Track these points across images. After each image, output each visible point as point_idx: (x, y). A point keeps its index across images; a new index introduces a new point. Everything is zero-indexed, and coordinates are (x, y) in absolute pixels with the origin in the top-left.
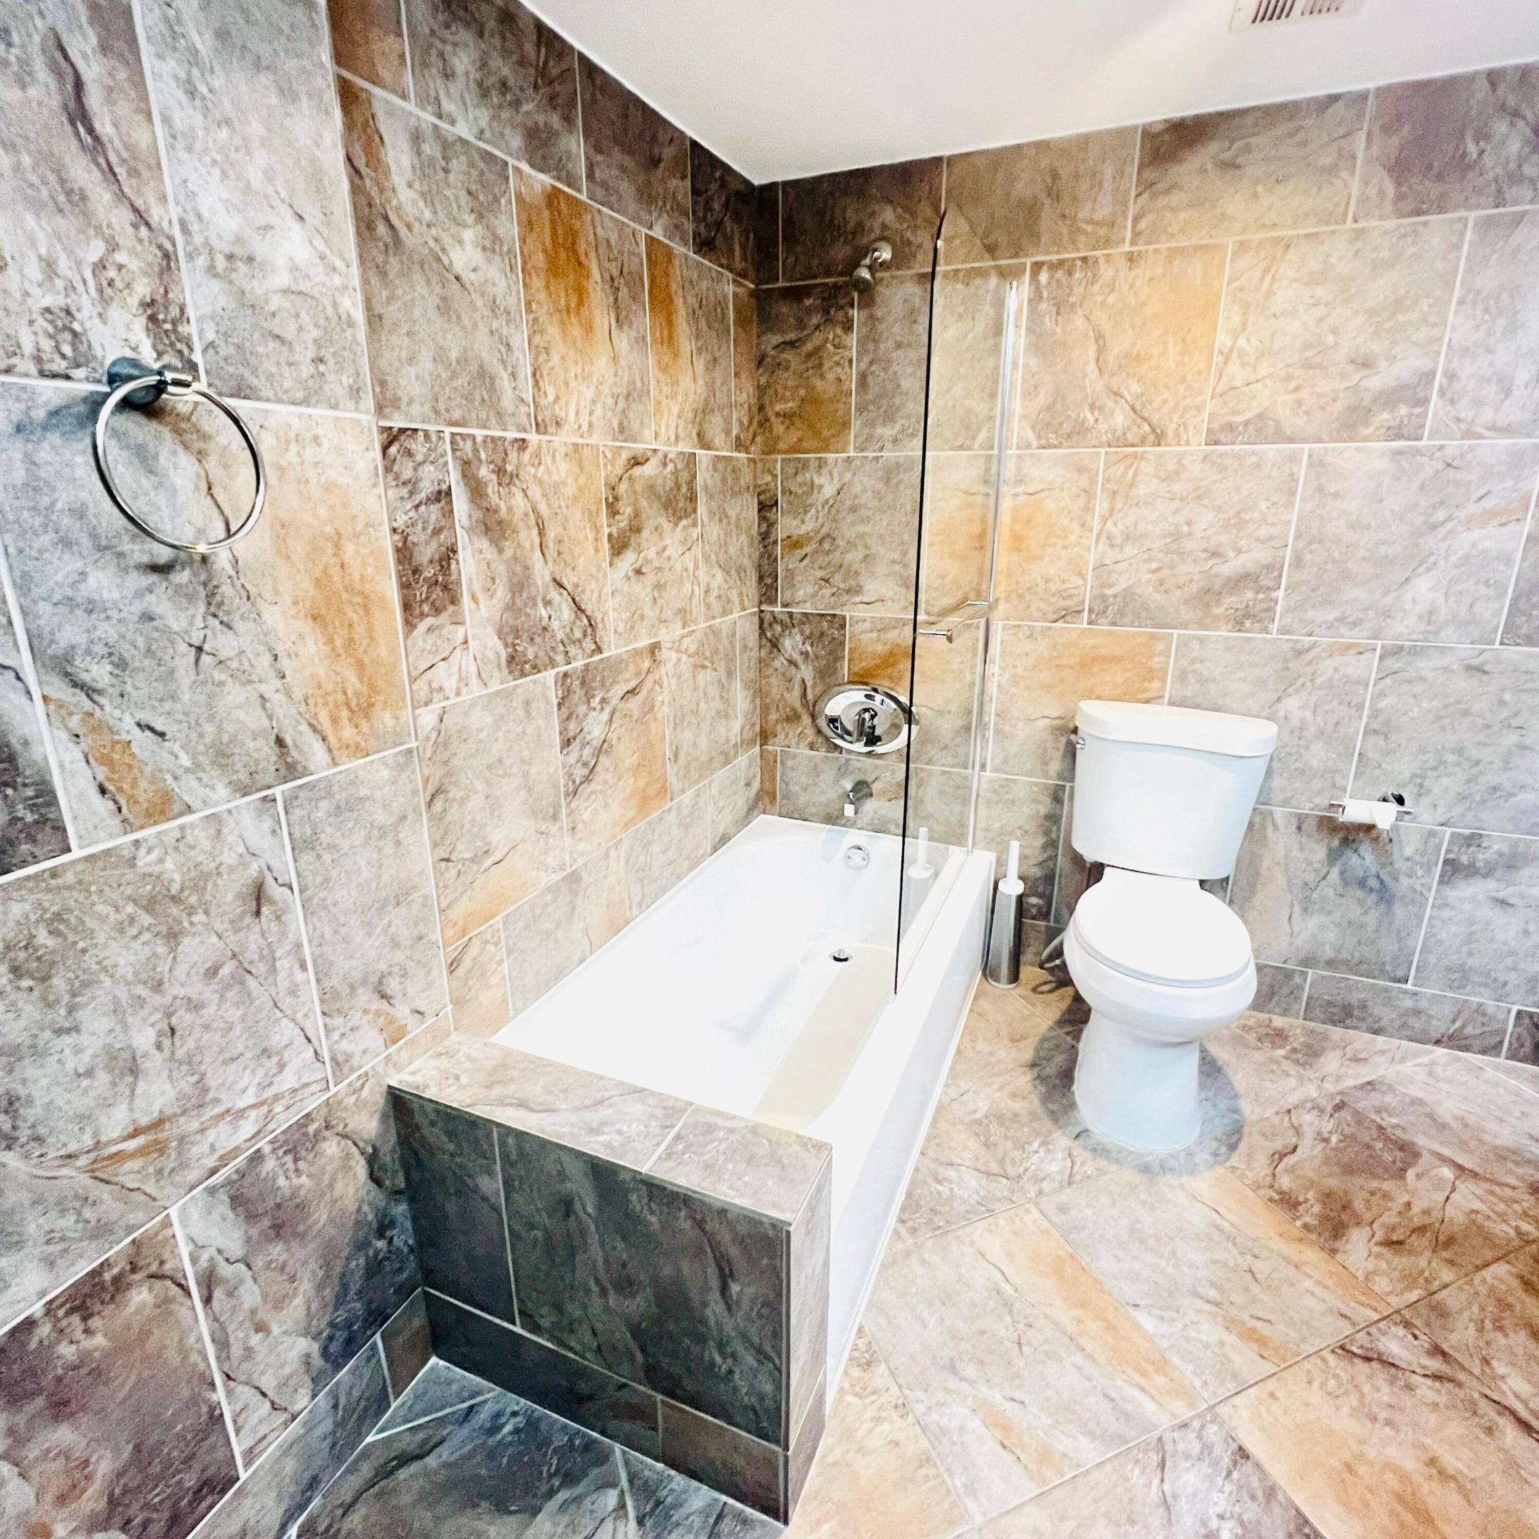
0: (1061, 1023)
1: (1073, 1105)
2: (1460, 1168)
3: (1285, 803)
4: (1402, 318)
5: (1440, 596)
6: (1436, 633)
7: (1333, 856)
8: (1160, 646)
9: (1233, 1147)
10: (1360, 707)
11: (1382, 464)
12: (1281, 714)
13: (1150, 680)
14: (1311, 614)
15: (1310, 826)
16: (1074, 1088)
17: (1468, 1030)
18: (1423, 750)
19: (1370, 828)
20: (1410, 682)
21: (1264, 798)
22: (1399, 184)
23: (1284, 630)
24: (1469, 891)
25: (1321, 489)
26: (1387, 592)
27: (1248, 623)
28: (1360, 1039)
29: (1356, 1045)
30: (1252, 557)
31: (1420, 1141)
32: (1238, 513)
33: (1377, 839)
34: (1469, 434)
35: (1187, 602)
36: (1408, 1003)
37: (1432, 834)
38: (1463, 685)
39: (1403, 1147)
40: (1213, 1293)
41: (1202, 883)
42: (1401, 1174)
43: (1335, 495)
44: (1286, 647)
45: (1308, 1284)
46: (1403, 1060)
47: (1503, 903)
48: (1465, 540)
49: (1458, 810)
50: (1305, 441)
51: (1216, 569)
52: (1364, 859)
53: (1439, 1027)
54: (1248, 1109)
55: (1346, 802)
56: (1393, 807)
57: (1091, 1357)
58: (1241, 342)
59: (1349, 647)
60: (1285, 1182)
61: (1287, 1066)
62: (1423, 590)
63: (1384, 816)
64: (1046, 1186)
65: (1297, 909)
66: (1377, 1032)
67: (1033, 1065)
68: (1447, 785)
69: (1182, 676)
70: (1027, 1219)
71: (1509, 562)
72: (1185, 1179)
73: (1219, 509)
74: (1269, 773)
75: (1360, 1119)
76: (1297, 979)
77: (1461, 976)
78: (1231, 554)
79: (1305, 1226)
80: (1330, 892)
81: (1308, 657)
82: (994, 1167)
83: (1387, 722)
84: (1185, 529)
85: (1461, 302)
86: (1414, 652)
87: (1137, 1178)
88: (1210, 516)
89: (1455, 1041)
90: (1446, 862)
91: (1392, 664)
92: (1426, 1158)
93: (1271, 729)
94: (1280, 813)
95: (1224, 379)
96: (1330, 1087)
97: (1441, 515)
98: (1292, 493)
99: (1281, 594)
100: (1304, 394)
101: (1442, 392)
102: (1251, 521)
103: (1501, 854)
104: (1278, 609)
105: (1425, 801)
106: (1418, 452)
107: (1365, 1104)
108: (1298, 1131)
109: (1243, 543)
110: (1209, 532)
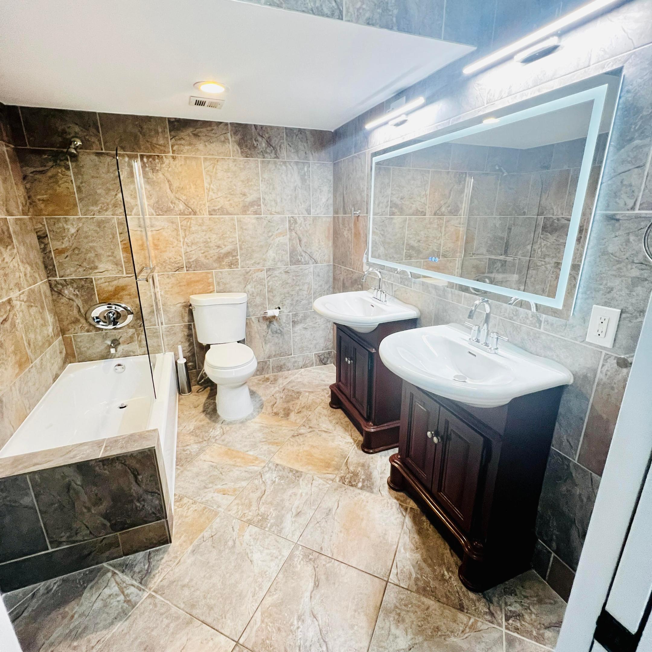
0: (208, 398)
1: (219, 416)
2: (309, 392)
3: (254, 315)
4: (250, 183)
5: (275, 255)
6: (276, 264)
7: (268, 327)
8: (210, 276)
9: (262, 408)
10: (265, 285)
11: (254, 221)
12: (247, 291)
13: (209, 286)
14: (247, 262)
15: (261, 320)
16: (218, 412)
17: (307, 362)
18: (281, 294)
19: (274, 317)
20: (274, 277)
21: (248, 315)
22: (241, 149)
23: (242, 267)
24: (299, 327)
25: (242, 228)
26: (264, 254)
27: (232, 266)
28: (286, 373)
29: (286, 375)
30: (229, 248)
31: (301, 390)
32: (222, 235)
33: (277, 320)
34: (271, 214)
35: (214, 261)
36: (294, 360)
37: (288, 315)
38: (284, 276)
39: (298, 393)
40: (264, 440)
41: (238, 342)
42: (298, 398)
43: (246, 229)
44: (244, 272)
45: (284, 428)
46: (295, 374)
47: (306, 328)
48: (277, 240)
49: (292, 308)
50: (235, 215)
51: (220, 251)
52: (275, 326)
53: (301, 364)
54: (264, 399)
55: (267, 311)
56: (278, 310)
57: (240, 466)
58: (212, 186)
59: (259, 269)
60: (275, 410)
61: (270, 385)
62: (271, 254)
63: (276, 313)
64: (217, 438)
65: (263, 343)
66: (289, 370)
67: (204, 411)
68: (288, 302)
69: (218, 284)
70: (215, 447)
71: (286, 245)
72: (253, 420)
73: (217, 234)
74: (247, 307)
75: (289, 390)
76: (268, 363)
77: (302, 349)
78: (223, 247)
79: (282, 417)
80: (270, 337)
81: (250, 274)
82: (201, 440)
83: (272, 288)
84: (209, 240)
85: (262, 181)
86: (273, 269)
87: (240, 425)
88: (215, 236)
89: (305, 366)
90: (292, 321)
91: (268, 273)
92: (303, 392)
93: (245, 295)
94: (253, 318)
95: (210, 197)
96: (281, 386)
97: (270, 234)
98: (235, 229)
99: (239, 257)
100: (231, 202)
101: (263, 203)
102: (226, 237)
103: (302, 317)
104: (239, 261)
105: (285, 307)
106: (261, 218)
107: (289, 387)
108: (276, 399)
109: (226, 243)
110: (216, 241)
